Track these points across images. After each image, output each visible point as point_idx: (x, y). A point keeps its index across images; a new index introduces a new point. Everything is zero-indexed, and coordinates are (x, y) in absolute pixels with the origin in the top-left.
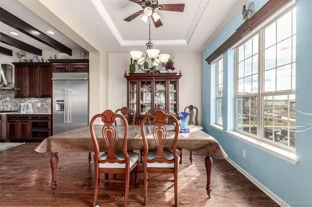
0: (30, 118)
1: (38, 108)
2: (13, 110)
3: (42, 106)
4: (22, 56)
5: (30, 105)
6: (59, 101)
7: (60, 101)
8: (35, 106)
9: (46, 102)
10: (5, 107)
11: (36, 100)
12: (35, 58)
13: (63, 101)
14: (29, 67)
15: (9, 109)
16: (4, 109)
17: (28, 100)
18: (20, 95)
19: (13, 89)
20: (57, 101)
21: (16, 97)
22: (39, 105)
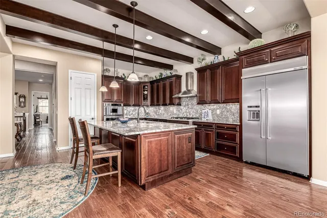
0: (214, 127)
1: (218, 116)
2: (194, 117)
3: (222, 113)
4: (203, 60)
5: (210, 112)
6: (251, 107)
7: (253, 107)
8: (214, 113)
9: (226, 108)
10: (188, 114)
11: (215, 106)
12: (216, 58)
13: (258, 107)
14: (210, 70)
15: (191, 116)
16: (187, 115)
17: (208, 107)
18: (201, 102)
19: (196, 96)
20: (249, 107)
21: (198, 104)
22: (218, 112)
